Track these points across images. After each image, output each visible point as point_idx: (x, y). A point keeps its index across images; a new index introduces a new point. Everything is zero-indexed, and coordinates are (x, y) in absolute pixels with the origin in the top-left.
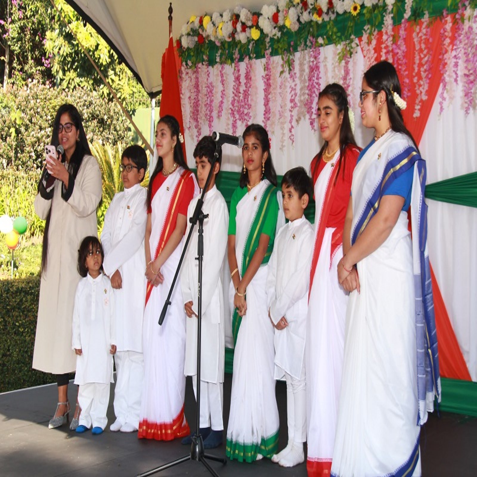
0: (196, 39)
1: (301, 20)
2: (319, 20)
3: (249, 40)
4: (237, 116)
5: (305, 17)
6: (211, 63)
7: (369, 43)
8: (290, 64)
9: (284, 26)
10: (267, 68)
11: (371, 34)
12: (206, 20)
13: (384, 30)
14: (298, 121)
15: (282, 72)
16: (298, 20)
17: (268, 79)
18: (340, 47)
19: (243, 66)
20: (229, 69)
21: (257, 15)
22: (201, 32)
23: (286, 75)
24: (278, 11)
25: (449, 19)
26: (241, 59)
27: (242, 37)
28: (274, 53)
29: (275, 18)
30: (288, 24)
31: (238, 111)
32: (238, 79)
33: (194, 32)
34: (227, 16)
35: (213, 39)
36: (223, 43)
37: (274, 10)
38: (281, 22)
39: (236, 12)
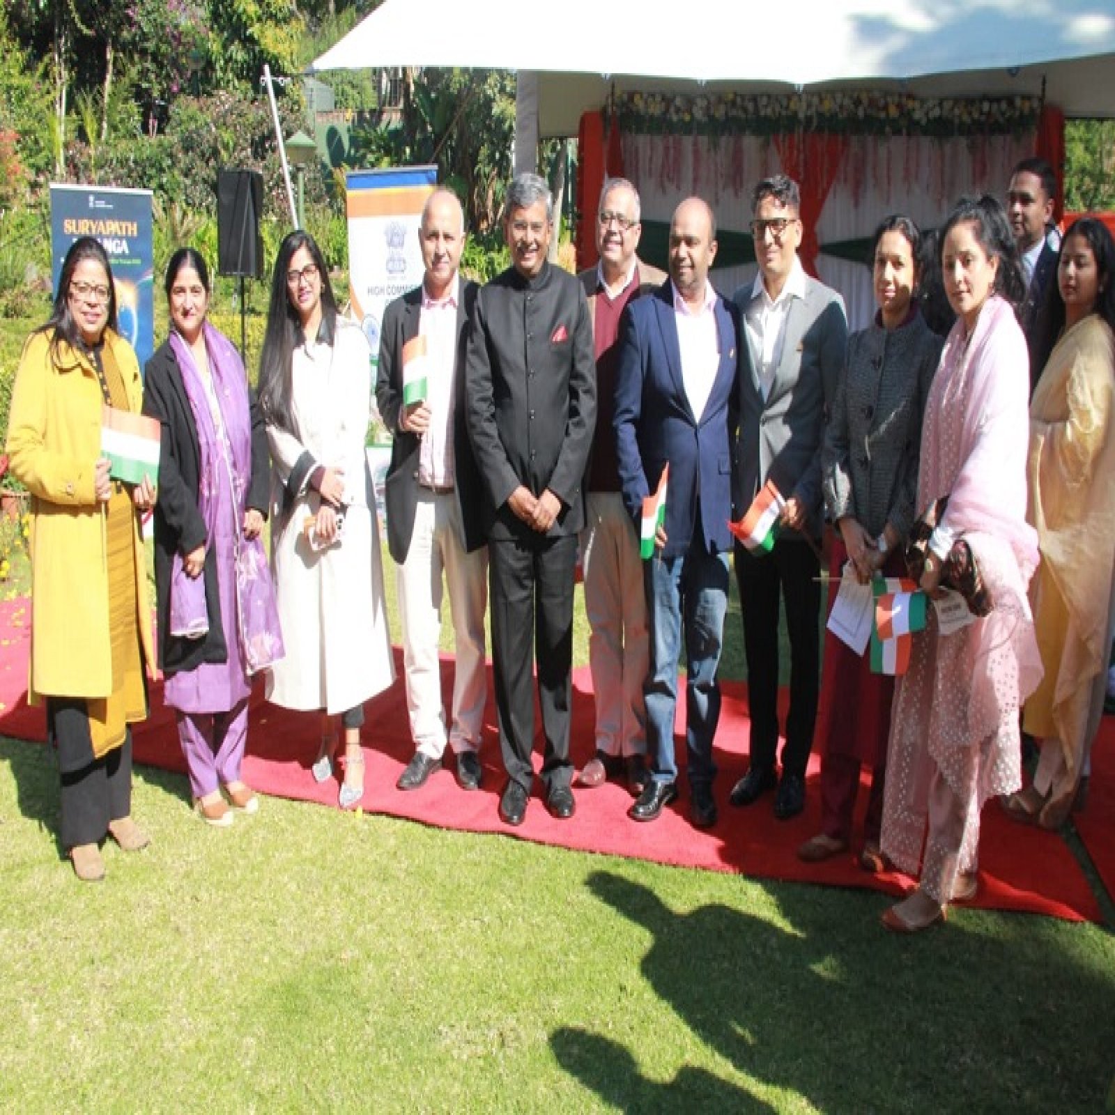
0: (624, 110)
1: (730, 114)
2: (743, 116)
3: (682, 120)
4: (665, 179)
5: (734, 112)
6: (639, 131)
7: (784, 141)
8: (715, 145)
9: (713, 116)
10: (695, 144)
11: (784, 136)
12: (637, 98)
13: (796, 135)
14: (724, 189)
15: (709, 150)
16: (726, 114)
17: (696, 152)
18: (761, 140)
19: (671, 139)
20: (658, 140)
21: (690, 102)
22: (631, 106)
23: (712, 153)
24: (709, 103)
25: (840, 138)
26: (671, 133)
27: (675, 118)
28: (700, 133)
29: (708, 108)
30: (717, 115)
31: (668, 177)
32: (667, 148)
33: (623, 104)
34: (658, 99)
35: (642, 113)
36: (652, 117)
37: (705, 103)
38: (712, 112)
39: (669, 95)
